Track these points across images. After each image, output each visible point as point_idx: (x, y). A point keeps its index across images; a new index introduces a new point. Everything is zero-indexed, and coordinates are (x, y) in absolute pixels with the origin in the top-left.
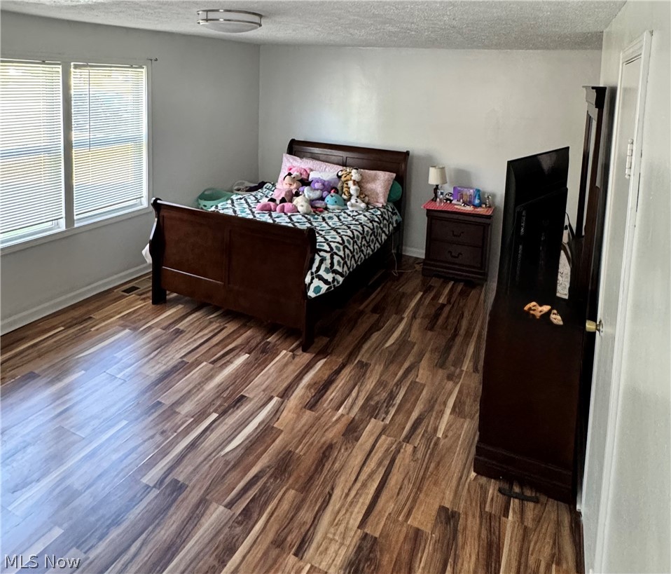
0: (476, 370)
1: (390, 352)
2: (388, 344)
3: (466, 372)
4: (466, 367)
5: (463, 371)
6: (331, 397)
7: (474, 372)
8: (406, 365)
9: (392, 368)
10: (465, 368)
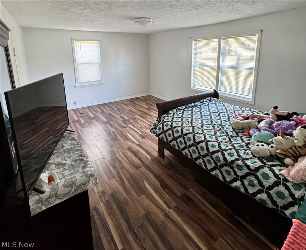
0: (96, 209)
1: (139, 181)
2: (146, 183)
3: (100, 203)
4: (102, 206)
5: (101, 202)
6: (129, 153)
7: (96, 207)
8: (126, 181)
9: (128, 176)
10: (102, 204)
